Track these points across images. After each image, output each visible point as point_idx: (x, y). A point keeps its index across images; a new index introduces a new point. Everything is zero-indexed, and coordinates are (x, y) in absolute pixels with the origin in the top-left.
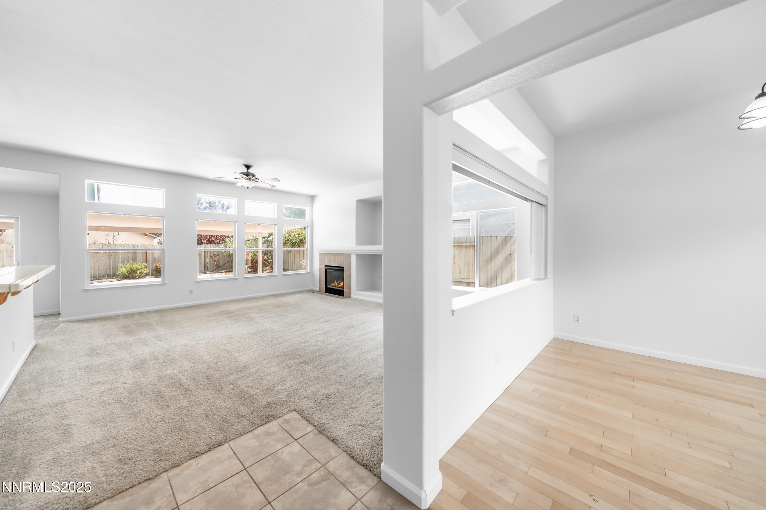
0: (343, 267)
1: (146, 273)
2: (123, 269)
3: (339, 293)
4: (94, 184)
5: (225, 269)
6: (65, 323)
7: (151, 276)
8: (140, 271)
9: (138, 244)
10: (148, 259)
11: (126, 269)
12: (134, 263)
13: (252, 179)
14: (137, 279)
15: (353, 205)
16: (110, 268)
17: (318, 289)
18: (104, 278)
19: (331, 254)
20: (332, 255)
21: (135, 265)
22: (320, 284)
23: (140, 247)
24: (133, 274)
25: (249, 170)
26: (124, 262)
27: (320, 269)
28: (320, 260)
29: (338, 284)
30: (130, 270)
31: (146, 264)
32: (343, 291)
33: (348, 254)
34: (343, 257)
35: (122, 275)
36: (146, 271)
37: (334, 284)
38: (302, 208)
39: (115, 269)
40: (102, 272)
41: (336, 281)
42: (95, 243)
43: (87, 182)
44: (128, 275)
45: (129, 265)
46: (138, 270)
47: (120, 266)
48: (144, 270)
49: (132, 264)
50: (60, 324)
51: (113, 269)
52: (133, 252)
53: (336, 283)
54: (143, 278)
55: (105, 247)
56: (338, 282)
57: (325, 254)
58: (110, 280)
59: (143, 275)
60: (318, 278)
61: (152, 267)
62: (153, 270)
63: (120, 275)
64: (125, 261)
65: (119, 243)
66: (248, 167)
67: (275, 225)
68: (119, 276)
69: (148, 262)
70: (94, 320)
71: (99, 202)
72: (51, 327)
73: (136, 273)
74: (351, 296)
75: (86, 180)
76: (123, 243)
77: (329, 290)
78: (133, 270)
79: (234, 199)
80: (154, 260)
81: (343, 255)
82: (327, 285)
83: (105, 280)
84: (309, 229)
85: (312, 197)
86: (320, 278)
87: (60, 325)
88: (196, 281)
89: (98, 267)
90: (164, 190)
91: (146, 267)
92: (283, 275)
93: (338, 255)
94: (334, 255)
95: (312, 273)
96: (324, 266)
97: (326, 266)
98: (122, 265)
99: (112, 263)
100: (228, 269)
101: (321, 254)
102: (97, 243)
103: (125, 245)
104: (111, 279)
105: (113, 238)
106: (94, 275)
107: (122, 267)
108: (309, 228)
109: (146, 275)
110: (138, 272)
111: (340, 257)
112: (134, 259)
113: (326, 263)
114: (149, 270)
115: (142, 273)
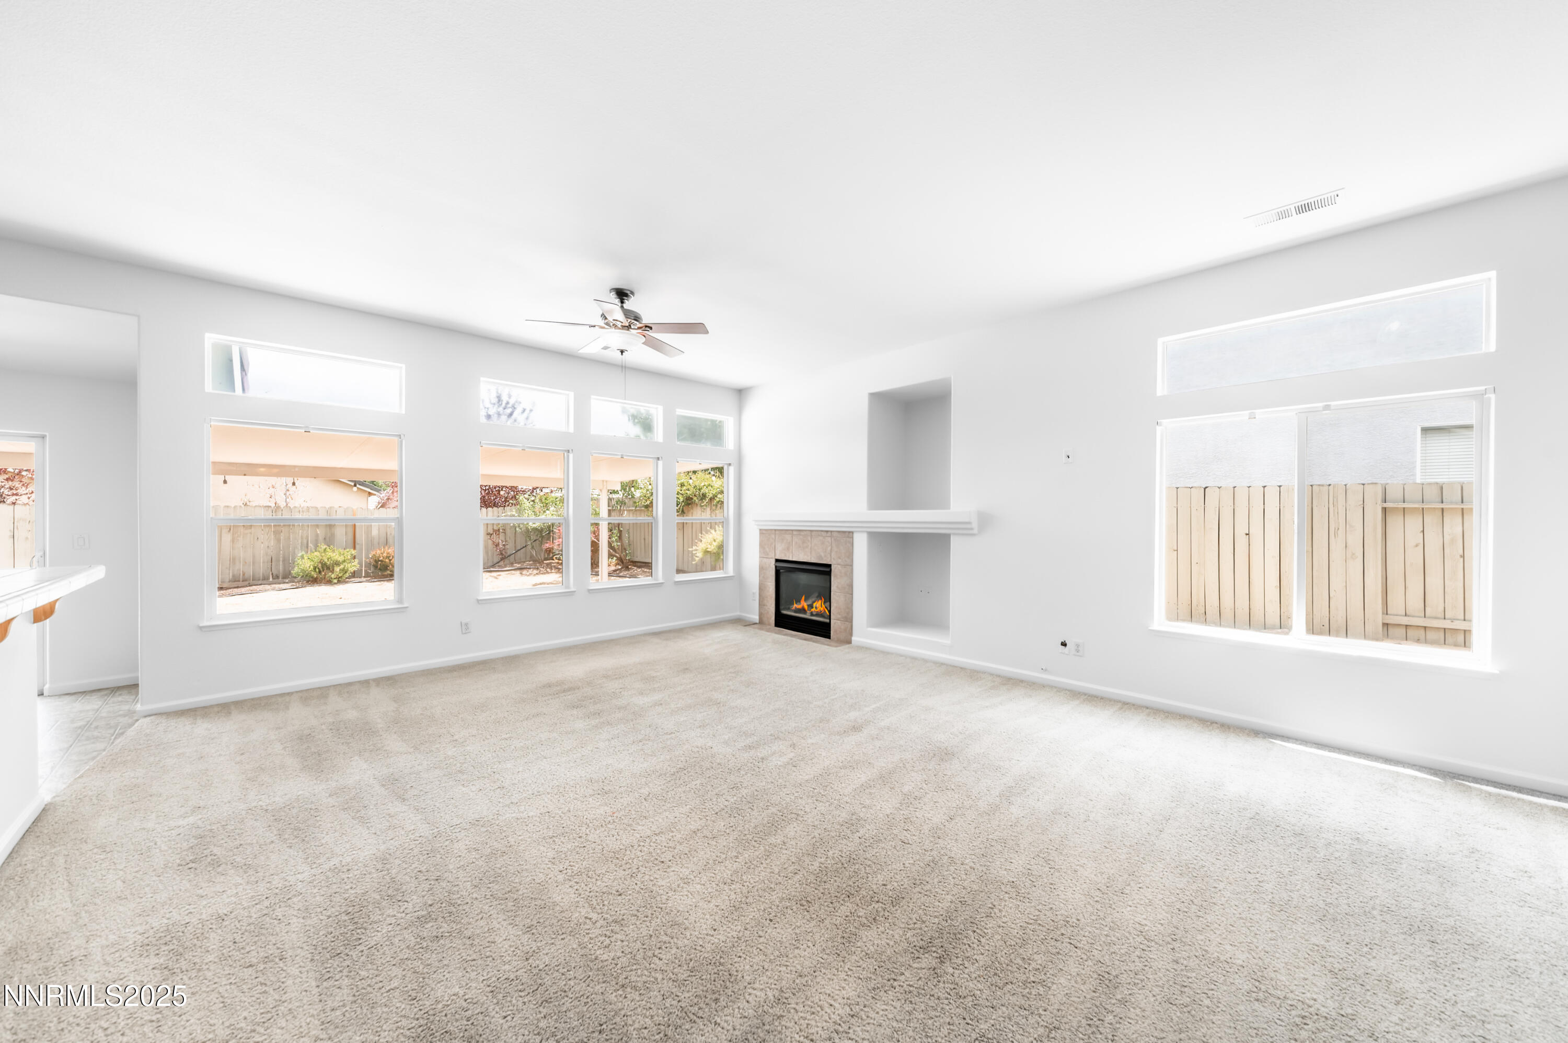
0: (829, 566)
1: (354, 572)
2: (305, 563)
3: (821, 629)
4: (231, 346)
5: (519, 563)
6: (148, 719)
7: (365, 577)
8: (342, 566)
9: (336, 506)
10: (358, 540)
11: (312, 563)
12: (328, 549)
13: (632, 327)
14: (335, 586)
15: (863, 405)
16: (279, 561)
17: (756, 618)
18: (265, 582)
19: (792, 530)
20: (795, 533)
21: (330, 554)
22: (761, 604)
23: (341, 515)
24: (325, 574)
25: (624, 305)
26: (307, 547)
27: (762, 569)
28: (762, 546)
29: (808, 606)
30: (320, 565)
31: (353, 552)
32: (828, 626)
33: (844, 532)
34: (829, 539)
35: (302, 577)
36: (353, 566)
37: (799, 606)
38: (717, 417)
39: (289, 562)
40: (262, 569)
41: (803, 598)
42: (248, 503)
43: (211, 339)
44: (315, 576)
45: (317, 554)
46: (337, 563)
47: (300, 555)
48: (349, 565)
49: (325, 550)
50: (137, 720)
51: (284, 561)
52: (326, 525)
53: (804, 604)
54: (347, 582)
55: (269, 515)
56: (810, 602)
57: (775, 530)
58: (277, 586)
59: (347, 575)
60: (756, 590)
61: (367, 557)
62: (368, 565)
63: (299, 575)
64: (310, 545)
65: (297, 505)
66: (622, 295)
67: (658, 459)
68: (296, 577)
69: (357, 546)
70: (225, 708)
71: (244, 395)
72: (112, 731)
73: (333, 572)
74: (853, 638)
75: (207, 335)
76: (305, 505)
77: (784, 621)
78: (325, 564)
79: (567, 392)
80: (371, 544)
81: (829, 533)
82: (781, 607)
83: (268, 587)
84: (731, 472)
85: (741, 393)
86: (760, 589)
87: (136, 725)
88: (478, 601)
89: (254, 557)
90: (404, 366)
91: (354, 558)
92: (678, 583)
93: (813, 533)
94: (802, 533)
95: (738, 578)
96: (773, 562)
97: (777, 561)
98: (303, 553)
99: (283, 547)
100: (524, 562)
101: (762, 532)
102: (251, 504)
103: (311, 510)
104: (280, 583)
105: (285, 494)
106: (244, 575)
107: (302, 557)
108: (732, 469)
109: (354, 575)
110: (337, 569)
111: (821, 538)
112: (330, 541)
113: (778, 552)
114: (360, 564)
115: (344, 571)
